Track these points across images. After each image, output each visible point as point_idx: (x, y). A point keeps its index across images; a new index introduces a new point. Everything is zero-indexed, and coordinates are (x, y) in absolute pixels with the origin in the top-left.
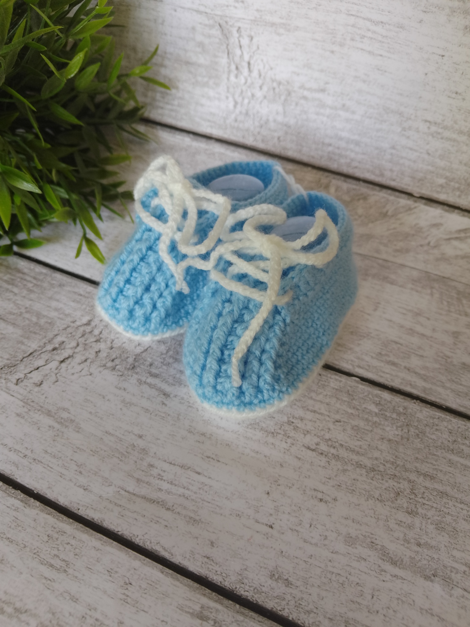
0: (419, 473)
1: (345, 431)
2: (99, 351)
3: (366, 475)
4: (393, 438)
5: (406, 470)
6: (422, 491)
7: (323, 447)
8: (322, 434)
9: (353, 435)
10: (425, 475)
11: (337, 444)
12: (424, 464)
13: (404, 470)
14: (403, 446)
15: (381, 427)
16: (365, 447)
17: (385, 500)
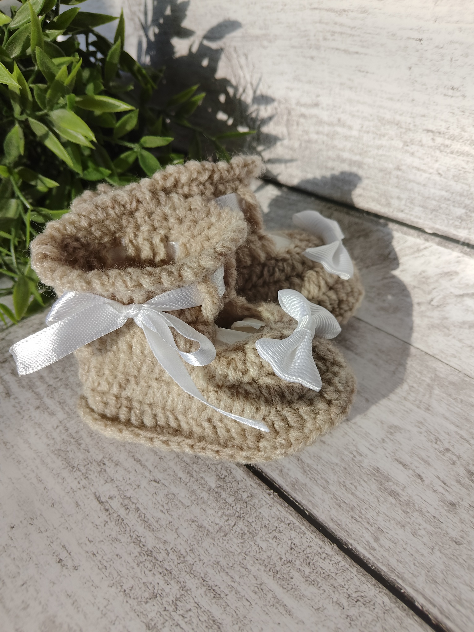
0: (205, 583)
1: (155, 495)
3: (136, 556)
4: (207, 526)
5: (191, 572)
7: (115, 504)
8: (126, 489)
9: (161, 503)
10: (210, 589)
11: (134, 506)
12: (221, 573)
13: (188, 570)
14: (211, 541)
15: (204, 506)
16: (164, 523)
17: (132, 596)
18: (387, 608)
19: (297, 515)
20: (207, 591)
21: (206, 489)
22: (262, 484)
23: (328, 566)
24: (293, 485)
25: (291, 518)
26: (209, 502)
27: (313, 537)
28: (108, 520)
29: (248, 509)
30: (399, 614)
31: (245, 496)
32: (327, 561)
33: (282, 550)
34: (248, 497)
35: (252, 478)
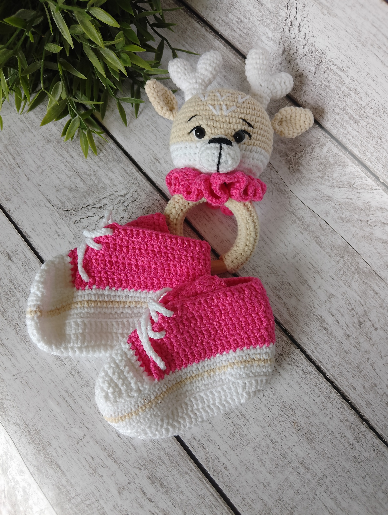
2: (123, 218)
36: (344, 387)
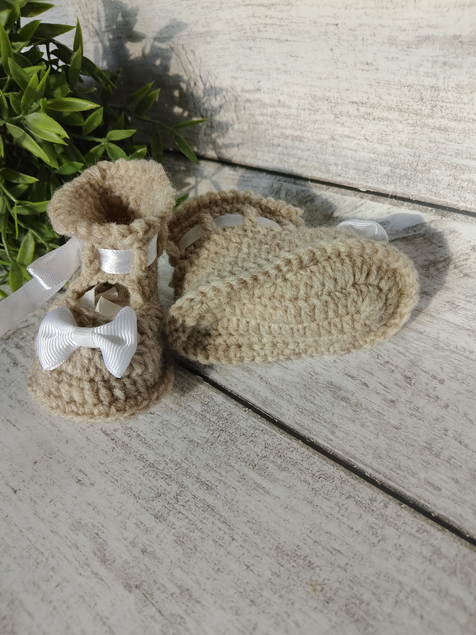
0: (198, 480)
3: (141, 469)
4: (197, 440)
5: (187, 474)
6: (187, 499)
7: (119, 434)
9: (157, 428)
10: (203, 484)
11: (135, 434)
12: (211, 472)
13: (184, 473)
14: (201, 450)
15: (192, 426)
16: (161, 442)
17: (141, 498)
18: (344, 480)
19: (268, 423)
20: (201, 486)
21: (193, 414)
22: (239, 404)
23: (295, 456)
24: (264, 402)
25: (264, 426)
26: (197, 423)
27: (282, 437)
28: (115, 447)
29: (229, 423)
30: (353, 483)
31: (225, 414)
32: (295, 453)
33: (258, 450)
34: (228, 415)
35: (230, 401)
36: (412, 489)
